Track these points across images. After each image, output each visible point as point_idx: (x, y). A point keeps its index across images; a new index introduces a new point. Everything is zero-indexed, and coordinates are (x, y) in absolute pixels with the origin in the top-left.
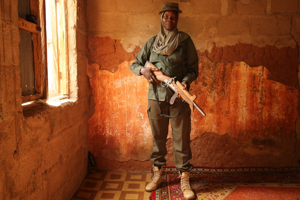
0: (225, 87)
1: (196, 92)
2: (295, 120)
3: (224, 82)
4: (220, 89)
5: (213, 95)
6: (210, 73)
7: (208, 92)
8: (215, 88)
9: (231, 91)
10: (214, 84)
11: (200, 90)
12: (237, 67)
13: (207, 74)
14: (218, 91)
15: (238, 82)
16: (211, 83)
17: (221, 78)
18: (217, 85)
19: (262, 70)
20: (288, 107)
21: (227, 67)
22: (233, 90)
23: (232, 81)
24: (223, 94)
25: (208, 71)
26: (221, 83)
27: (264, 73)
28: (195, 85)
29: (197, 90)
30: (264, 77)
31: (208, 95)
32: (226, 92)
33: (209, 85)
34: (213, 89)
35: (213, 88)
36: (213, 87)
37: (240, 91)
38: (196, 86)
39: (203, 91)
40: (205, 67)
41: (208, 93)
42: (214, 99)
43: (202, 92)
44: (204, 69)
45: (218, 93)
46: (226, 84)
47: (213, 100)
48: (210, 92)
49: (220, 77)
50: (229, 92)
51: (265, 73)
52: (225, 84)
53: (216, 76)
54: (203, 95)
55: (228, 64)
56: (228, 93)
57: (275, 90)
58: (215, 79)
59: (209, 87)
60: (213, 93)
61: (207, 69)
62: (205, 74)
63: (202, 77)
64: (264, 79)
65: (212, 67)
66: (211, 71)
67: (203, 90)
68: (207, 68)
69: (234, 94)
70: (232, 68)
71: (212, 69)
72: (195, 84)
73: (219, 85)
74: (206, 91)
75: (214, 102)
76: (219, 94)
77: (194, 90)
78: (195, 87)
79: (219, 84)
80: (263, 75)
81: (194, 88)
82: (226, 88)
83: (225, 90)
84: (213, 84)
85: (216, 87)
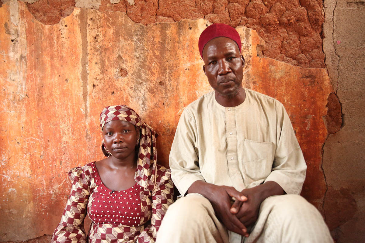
0: (167, 76)
1: (105, 90)
2: (320, 145)
3: (163, 66)
4: (156, 82)
5: (141, 95)
6: (133, 48)
7: (131, 88)
8: (146, 80)
9: (181, 87)
10: (143, 70)
11: (112, 86)
12: (190, 31)
13: (127, 51)
14: (153, 86)
15: (194, 65)
16: (135, 69)
17: (156, 58)
18: (150, 73)
19: (246, 36)
20: (305, 117)
21: (168, 32)
22: (184, 82)
23: (182, 62)
24: (164, 91)
25: (127, 43)
26: (158, 67)
27: (251, 41)
28: (101, 76)
29: (107, 87)
30: (250, 52)
31: (131, 97)
32: (168, 88)
33: (132, 75)
34: (142, 83)
35: (141, 81)
36: (139, 77)
37: (199, 85)
38: (103, 77)
39: (120, 88)
40: (122, 36)
41: (131, 91)
42: (144, 103)
43: (117, 90)
44: (119, 40)
45: (151, 91)
46: (168, 71)
47: (142, 106)
48: (135, 90)
49: (154, 55)
50: (175, 88)
51: (253, 44)
52: (165, 69)
53: (146, 54)
54: (119, 96)
55: (170, 27)
56: (173, 89)
57: (275, 79)
58: (144, 61)
59: (132, 79)
60: (142, 91)
61: (125, 39)
62: (122, 49)
63: (115, 56)
64: (250, 56)
65: (137, 35)
66: (133, 43)
67: (119, 86)
68: (126, 37)
69: (186, 92)
70: (179, 36)
71: (135, 39)
72: (102, 73)
73: (152, 73)
74: (126, 87)
75: (143, 110)
76: (153, 93)
77: (100, 86)
78: (101, 79)
79: (153, 70)
80: (248, 47)
81: (100, 83)
82: (168, 78)
83: (168, 82)
84: (139, 70)
85: (147, 77)
